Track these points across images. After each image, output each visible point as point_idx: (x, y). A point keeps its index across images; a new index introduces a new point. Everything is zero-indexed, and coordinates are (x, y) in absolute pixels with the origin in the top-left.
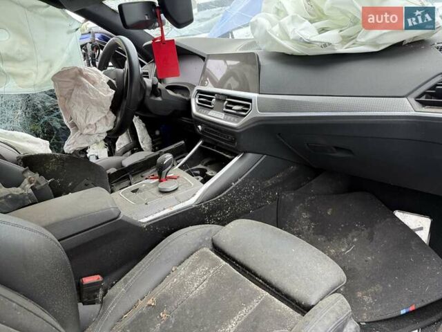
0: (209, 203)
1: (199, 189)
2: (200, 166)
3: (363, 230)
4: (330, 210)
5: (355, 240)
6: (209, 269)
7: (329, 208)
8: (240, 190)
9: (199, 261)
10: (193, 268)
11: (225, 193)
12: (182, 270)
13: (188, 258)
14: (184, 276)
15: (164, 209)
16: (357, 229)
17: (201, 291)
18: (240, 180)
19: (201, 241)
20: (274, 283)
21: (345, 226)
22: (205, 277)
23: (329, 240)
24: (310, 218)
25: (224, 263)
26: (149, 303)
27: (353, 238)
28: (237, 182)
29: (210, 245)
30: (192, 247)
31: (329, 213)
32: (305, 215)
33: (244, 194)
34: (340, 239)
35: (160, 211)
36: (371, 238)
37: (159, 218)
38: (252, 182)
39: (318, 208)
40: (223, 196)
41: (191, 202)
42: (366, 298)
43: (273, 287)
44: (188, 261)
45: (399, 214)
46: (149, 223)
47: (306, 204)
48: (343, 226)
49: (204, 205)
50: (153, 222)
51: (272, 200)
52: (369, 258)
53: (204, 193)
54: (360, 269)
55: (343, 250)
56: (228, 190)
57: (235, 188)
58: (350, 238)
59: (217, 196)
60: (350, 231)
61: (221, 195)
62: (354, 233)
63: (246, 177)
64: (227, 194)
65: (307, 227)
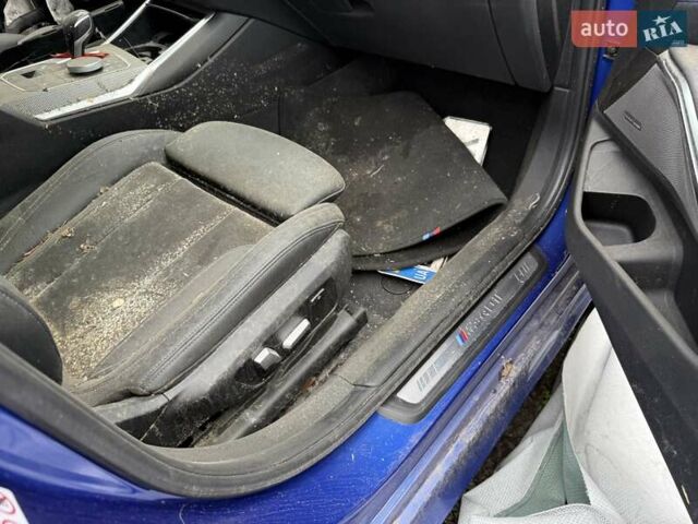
0: (159, 96)
1: (140, 72)
2: (151, 44)
3: (398, 144)
4: (359, 119)
5: (386, 157)
6: (157, 186)
7: (357, 116)
8: (213, 77)
9: (141, 178)
10: (132, 187)
11: (187, 81)
12: (115, 190)
13: (125, 175)
14: (118, 198)
15: (79, 101)
16: (391, 143)
17: (142, 213)
18: (211, 61)
19: (146, 151)
20: (248, 197)
21: (376, 140)
22: (150, 196)
23: (352, 161)
24: (329, 131)
25: (180, 178)
26: (63, 234)
27: (383, 155)
28: (207, 64)
29: (163, 159)
30: (132, 159)
31: (356, 123)
32: (322, 127)
33: (220, 84)
34: (366, 159)
35: (71, 103)
36: (406, 153)
37: (70, 114)
38: (233, 65)
39: (342, 116)
40: (184, 87)
41: (127, 92)
42: (386, 227)
43: (248, 203)
44: (125, 179)
45: (450, 122)
46: (54, 122)
47: (324, 109)
48: (372, 140)
49: (153, 99)
50: (59, 121)
51: (269, 100)
52: (399, 179)
53: (149, 79)
54: (385, 193)
55: (369, 172)
56: (193, 75)
57: (204, 72)
58: (379, 156)
59: (172, 86)
60: (381, 147)
61: (181, 85)
62: (386, 149)
63: (221, 55)
64: (191, 83)
65: (324, 145)
